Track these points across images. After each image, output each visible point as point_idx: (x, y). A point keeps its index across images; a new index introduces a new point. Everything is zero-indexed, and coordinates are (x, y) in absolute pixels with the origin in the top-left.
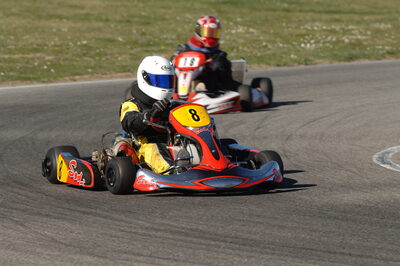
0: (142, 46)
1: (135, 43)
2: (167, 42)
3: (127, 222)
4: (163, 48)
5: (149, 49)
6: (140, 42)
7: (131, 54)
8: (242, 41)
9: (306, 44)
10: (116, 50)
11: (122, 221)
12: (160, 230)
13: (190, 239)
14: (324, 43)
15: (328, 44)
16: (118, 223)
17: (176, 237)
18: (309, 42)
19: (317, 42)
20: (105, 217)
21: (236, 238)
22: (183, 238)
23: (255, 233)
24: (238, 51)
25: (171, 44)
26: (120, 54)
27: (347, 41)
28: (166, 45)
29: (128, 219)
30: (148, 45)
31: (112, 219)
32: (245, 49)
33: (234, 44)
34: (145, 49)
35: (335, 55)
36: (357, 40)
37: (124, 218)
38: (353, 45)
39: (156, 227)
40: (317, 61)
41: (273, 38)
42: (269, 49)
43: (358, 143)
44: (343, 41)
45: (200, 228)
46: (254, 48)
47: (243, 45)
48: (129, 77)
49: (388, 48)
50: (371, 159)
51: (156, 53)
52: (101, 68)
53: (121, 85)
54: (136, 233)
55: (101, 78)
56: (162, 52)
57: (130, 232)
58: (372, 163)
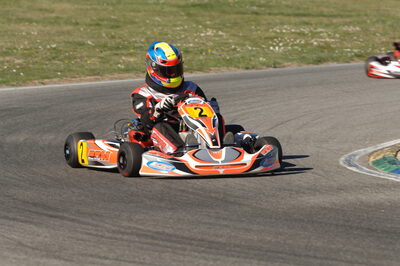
0: (111, 49)
1: (104, 46)
2: (136, 45)
3: (93, 225)
4: (132, 51)
5: (119, 52)
6: (109, 45)
7: (101, 58)
8: (211, 44)
9: (274, 47)
10: (85, 54)
11: (89, 224)
12: (128, 234)
13: (156, 242)
14: (292, 46)
15: (296, 47)
16: (84, 226)
17: (144, 240)
18: (278, 45)
19: (285, 45)
20: (73, 220)
21: (203, 240)
22: (149, 240)
23: (221, 236)
24: (207, 54)
25: (141, 48)
26: (89, 57)
27: (315, 43)
28: (135, 48)
29: (95, 223)
30: (118, 48)
31: (79, 222)
32: (214, 52)
33: (203, 47)
34: (115, 52)
35: (303, 58)
36: (326, 43)
37: (90, 220)
38: (321, 48)
39: (122, 230)
40: (286, 64)
41: (241, 41)
42: (238, 52)
43: (325, 145)
44: (312, 44)
45: (167, 231)
46: (223, 50)
47: (212, 49)
48: (98, 80)
49: (356, 51)
50: (338, 162)
51: (125, 56)
52: (70, 70)
53: (90, 88)
54: (102, 236)
55: (70, 81)
56: (131, 55)
57: (97, 235)
58: (339, 166)
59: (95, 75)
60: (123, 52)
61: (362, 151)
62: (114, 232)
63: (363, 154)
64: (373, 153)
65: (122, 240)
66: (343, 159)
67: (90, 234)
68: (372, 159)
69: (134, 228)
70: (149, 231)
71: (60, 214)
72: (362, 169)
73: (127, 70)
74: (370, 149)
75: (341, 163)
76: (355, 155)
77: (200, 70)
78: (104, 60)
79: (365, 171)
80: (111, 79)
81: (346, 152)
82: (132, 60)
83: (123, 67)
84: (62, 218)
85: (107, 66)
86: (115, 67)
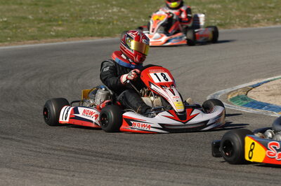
0: (45, 21)
1: (41, 20)
2: (63, 18)
3: (34, 145)
4: (60, 23)
5: (51, 23)
6: (44, 19)
7: (39, 28)
8: (116, 17)
10: (27, 25)
11: (30, 144)
12: (57, 150)
13: (78, 156)
16: (26, 145)
17: (69, 155)
20: (19, 141)
21: (111, 154)
22: (73, 155)
23: (124, 151)
24: (113, 24)
25: (66, 20)
26: (30, 27)
28: (62, 21)
29: (34, 143)
30: (50, 21)
31: (24, 142)
32: (119, 23)
33: (111, 20)
34: (48, 23)
37: (31, 141)
39: (54, 147)
41: (138, 15)
42: (135, 23)
43: (196, 88)
45: (85, 148)
46: (124, 22)
47: (117, 20)
48: (36, 43)
49: (218, 21)
50: (206, 99)
51: (56, 26)
52: (17, 37)
53: (31, 49)
54: (40, 152)
55: (17, 44)
56: (60, 25)
57: (36, 152)
59: (34, 39)
60: (55, 23)
61: (223, 91)
62: (48, 149)
63: (224, 93)
64: (230, 93)
65: (54, 154)
66: (209, 97)
67: (31, 151)
68: (230, 97)
69: (63, 146)
70: (73, 148)
71: (10, 137)
73: (57, 36)
74: (228, 90)
76: (218, 94)
77: (108, 35)
78: (40, 29)
80: (46, 42)
81: (212, 92)
82: (60, 29)
83: (54, 34)
84: (12, 139)
85: (43, 33)
86: (48, 34)
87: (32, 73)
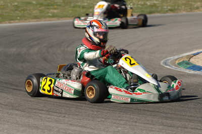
0: (45, 6)
1: (42, 5)
4: (55, 7)
5: (49, 7)
6: (44, 4)
10: (32, 8)
14: (137, 5)
15: (139, 6)
19: (134, 5)
25: (60, 5)
26: (34, 10)
27: (149, 4)
28: (57, 5)
30: (48, 5)
34: (47, 7)
36: (154, 3)
38: (152, 6)
43: (153, 55)
44: (147, 4)
48: (38, 21)
50: (160, 63)
51: (53, 9)
52: (24, 16)
53: (34, 25)
55: (24, 22)
56: (55, 9)
58: (160, 65)
60: (51, 7)
63: (172, 59)
64: (177, 59)
65: (50, 101)
66: (162, 61)
68: (177, 62)
71: (19, 88)
72: (172, 67)
73: (53, 16)
74: (176, 57)
75: (162, 64)
76: (168, 60)
78: (41, 11)
79: (174, 68)
80: (45, 21)
81: (164, 58)
82: (55, 11)
83: (51, 15)
84: (20, 90)
85: (43, 14)
86: (47, 15)
87: (35, 43)
